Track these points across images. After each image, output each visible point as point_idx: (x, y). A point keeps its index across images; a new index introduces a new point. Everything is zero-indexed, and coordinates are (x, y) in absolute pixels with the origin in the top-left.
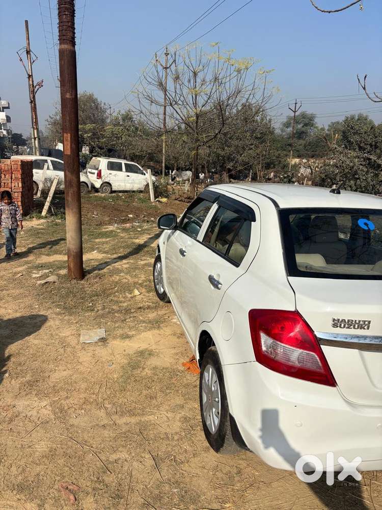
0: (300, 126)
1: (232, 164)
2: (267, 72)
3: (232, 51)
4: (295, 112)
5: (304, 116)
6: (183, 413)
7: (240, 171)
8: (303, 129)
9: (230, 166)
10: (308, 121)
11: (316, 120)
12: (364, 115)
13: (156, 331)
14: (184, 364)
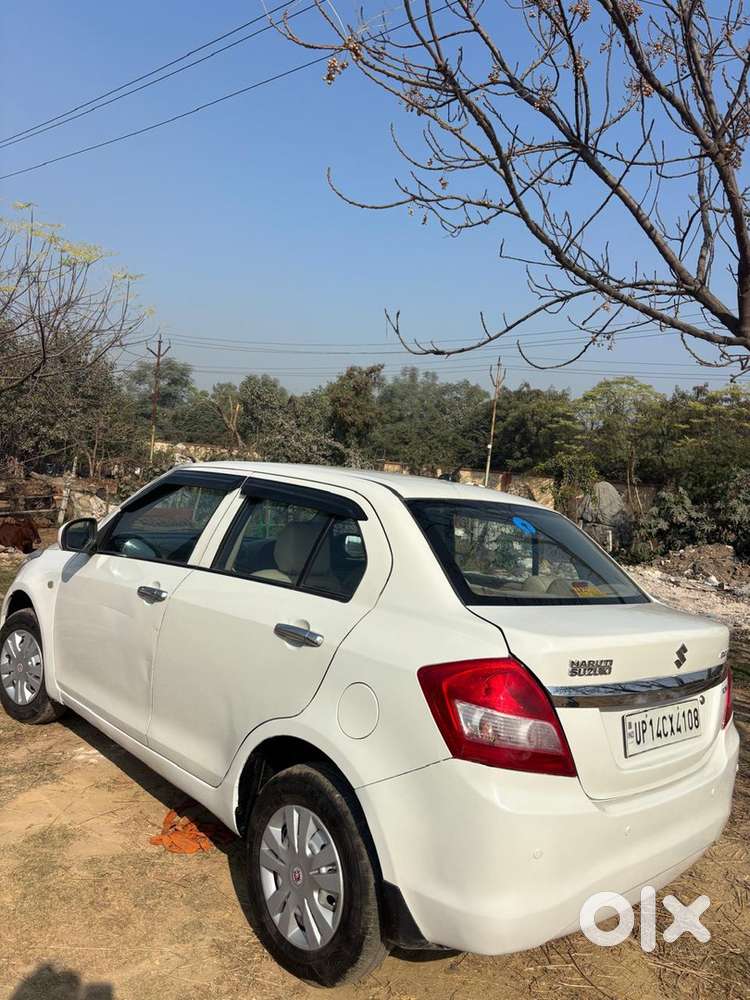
0: (163, 383)
1: (32, 443)
2: (131, 278)
3: (59, 226)
4: (159, 356)
5: (171, 365)
6: (208, 938)
7: (47, 459)
8: (171, 389)
9: (27, 445)
10: (179, 377)
11: (193, 376)
12: (272, 378)
13: (50, 787)
14: (154, 842)
